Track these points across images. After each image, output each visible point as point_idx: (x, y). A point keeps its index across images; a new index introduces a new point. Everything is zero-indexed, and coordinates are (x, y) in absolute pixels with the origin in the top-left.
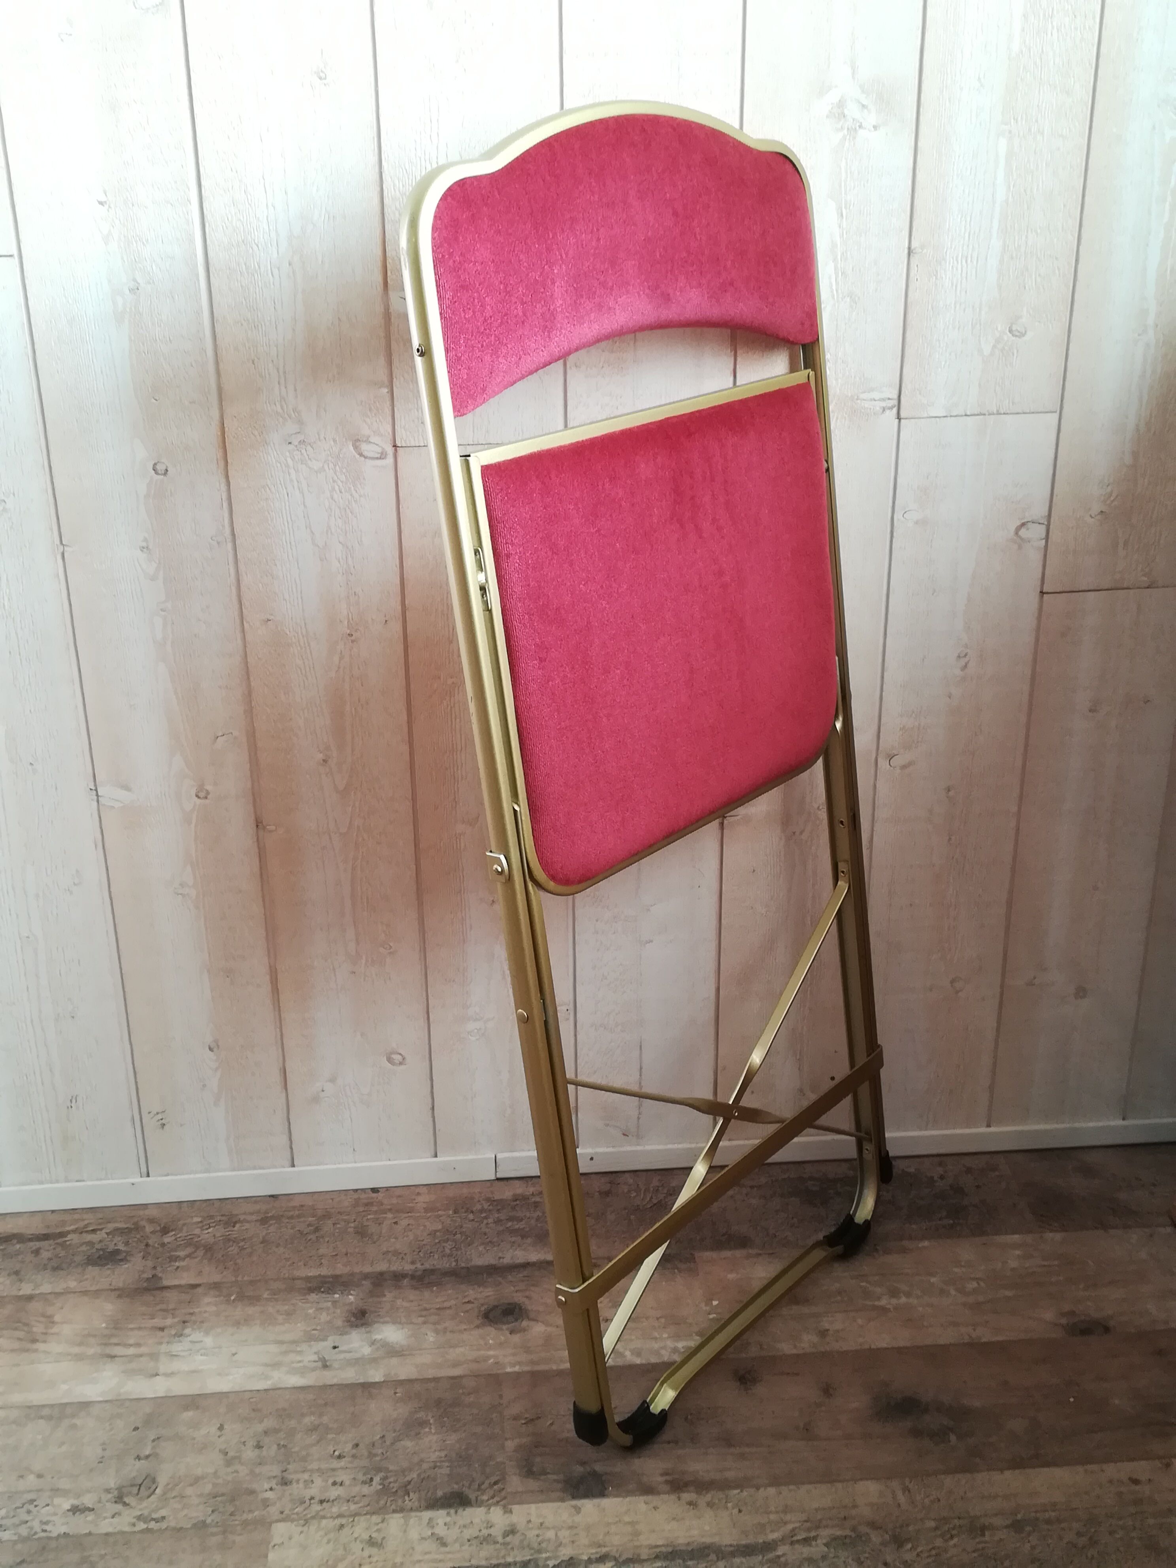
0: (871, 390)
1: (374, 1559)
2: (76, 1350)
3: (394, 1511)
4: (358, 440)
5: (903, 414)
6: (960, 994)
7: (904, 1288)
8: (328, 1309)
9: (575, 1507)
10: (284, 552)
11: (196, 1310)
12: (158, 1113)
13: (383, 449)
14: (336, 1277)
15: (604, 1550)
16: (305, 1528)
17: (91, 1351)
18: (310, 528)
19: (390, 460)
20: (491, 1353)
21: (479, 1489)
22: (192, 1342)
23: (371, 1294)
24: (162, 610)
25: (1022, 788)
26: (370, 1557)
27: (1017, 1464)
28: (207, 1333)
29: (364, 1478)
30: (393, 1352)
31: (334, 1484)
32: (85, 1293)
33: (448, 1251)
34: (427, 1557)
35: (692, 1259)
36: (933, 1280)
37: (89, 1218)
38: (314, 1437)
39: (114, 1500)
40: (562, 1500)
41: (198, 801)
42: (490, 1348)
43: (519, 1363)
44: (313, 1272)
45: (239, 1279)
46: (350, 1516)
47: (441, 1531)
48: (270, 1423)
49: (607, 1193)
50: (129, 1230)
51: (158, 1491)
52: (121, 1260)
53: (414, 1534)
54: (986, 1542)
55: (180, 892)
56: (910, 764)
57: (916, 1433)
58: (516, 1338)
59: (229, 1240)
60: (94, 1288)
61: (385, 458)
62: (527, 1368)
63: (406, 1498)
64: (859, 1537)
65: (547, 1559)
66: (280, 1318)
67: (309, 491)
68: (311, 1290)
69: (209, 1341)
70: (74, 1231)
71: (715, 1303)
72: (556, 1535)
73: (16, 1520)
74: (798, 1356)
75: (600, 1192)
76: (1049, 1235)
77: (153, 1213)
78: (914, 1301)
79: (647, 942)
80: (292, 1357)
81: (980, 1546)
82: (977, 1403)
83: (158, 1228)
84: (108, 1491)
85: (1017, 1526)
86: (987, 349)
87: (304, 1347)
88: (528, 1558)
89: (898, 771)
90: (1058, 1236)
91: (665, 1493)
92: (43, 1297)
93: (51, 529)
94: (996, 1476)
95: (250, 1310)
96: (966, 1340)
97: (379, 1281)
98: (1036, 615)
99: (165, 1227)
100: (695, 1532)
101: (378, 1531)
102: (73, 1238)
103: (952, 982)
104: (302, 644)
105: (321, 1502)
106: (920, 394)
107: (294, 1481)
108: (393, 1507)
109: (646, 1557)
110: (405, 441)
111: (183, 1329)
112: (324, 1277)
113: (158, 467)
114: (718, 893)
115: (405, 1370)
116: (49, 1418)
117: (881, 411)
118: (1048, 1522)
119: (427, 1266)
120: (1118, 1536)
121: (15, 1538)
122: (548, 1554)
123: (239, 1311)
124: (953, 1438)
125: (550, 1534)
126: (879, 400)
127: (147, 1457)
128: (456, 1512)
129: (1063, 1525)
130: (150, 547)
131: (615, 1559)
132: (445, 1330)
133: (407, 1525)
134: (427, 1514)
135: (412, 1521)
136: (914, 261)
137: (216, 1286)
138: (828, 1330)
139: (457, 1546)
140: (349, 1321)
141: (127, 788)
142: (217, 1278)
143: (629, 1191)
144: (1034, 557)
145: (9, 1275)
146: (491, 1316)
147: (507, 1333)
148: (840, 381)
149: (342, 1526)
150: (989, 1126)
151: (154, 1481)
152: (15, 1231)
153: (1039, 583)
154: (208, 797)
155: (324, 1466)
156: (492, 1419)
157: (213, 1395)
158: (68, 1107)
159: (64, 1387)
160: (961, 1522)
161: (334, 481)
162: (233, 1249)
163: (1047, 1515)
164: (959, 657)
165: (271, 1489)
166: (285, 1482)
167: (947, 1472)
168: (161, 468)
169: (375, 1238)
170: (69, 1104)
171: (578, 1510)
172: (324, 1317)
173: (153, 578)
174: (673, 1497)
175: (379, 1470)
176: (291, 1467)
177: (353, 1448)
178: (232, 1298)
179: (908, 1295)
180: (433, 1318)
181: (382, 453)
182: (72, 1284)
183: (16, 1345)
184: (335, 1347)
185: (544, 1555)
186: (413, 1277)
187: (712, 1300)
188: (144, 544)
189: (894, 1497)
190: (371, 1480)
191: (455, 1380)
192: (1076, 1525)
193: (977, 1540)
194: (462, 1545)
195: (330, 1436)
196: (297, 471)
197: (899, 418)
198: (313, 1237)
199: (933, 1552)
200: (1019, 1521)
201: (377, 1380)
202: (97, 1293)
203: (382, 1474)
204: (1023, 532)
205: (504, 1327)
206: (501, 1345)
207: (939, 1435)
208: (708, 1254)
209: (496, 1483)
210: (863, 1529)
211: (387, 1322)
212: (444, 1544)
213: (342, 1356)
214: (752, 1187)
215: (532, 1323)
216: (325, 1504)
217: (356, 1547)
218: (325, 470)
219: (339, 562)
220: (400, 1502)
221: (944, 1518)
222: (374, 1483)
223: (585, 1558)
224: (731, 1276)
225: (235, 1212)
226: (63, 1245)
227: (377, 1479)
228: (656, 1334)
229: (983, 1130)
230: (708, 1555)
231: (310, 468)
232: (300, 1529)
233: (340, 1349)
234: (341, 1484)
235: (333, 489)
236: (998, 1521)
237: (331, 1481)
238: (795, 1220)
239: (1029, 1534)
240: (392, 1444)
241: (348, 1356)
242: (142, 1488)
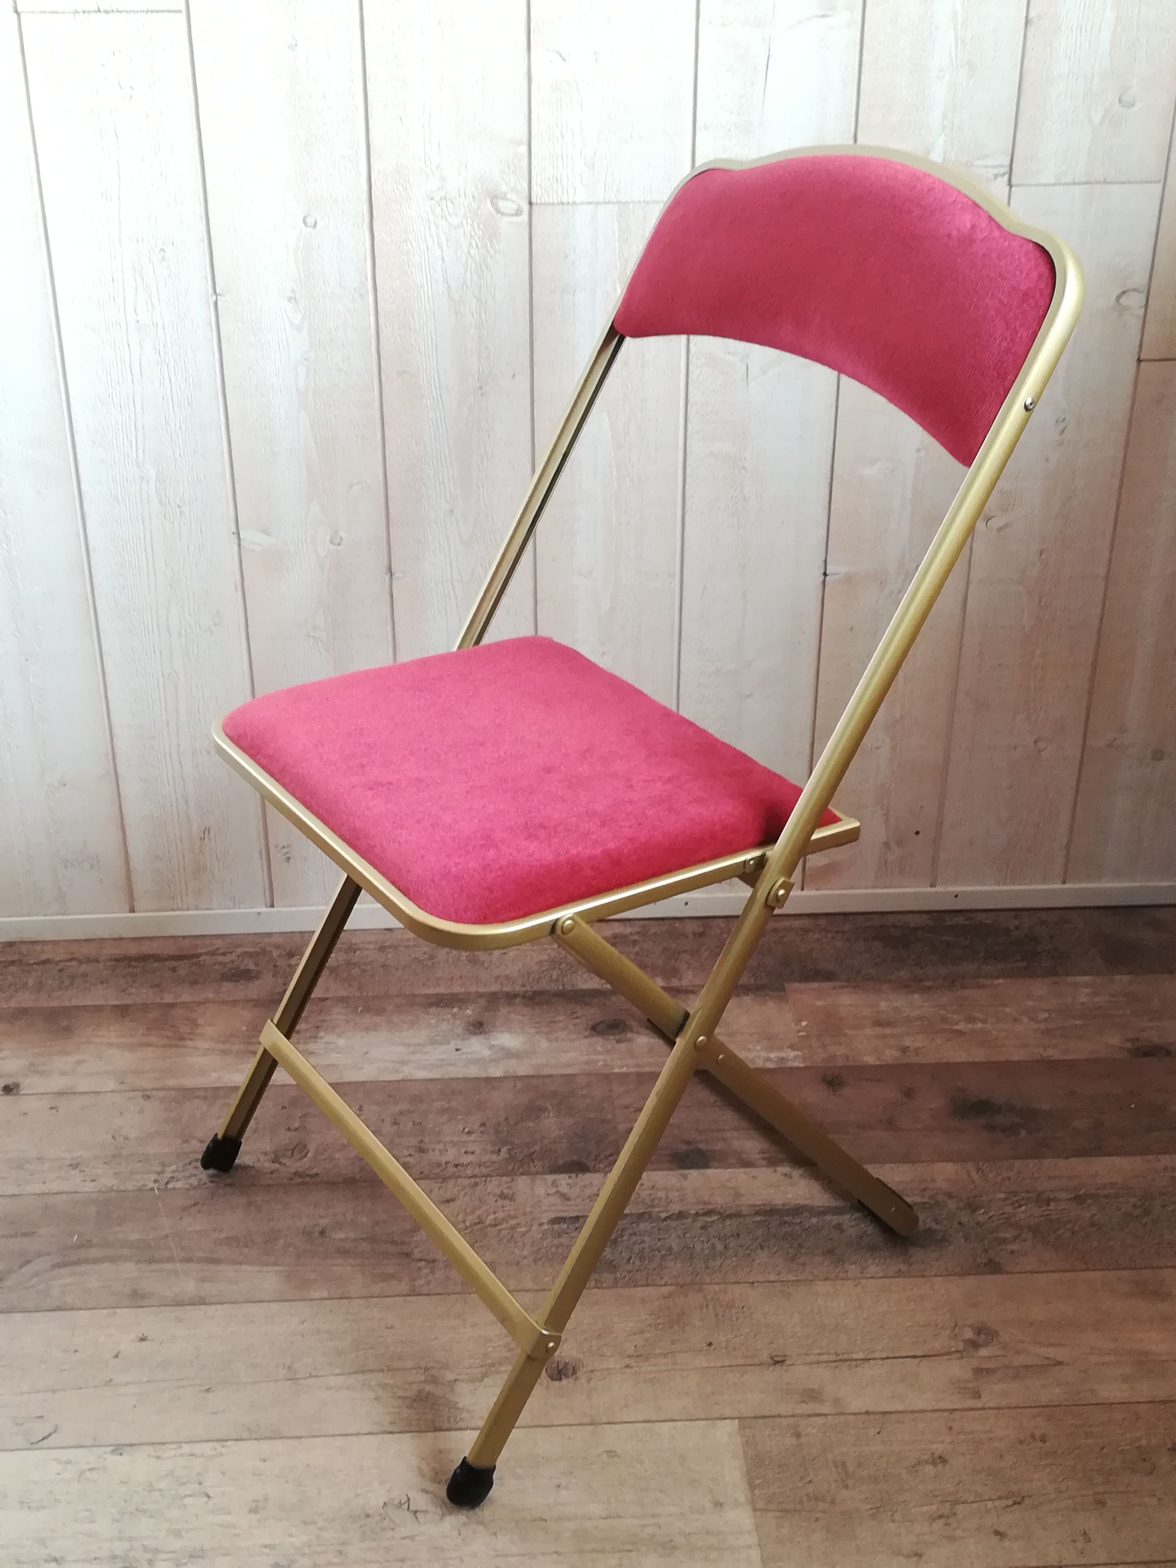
0: (985, 157)
1: (507, 1208)
2: (221, 1047)
3: (521, 1174)
4: (496, 197)
5: (1015, 181)
6: (1042, 753)
7: (978, 1015)
8: (448, 1020)
9: (683, 1175)
10: (422, 305)
11: (329, 1018)
12: (284, 847)
13: (519, 206)
14: (454, 995)
15: (711, 1207)
16: (444, 1185)
17: (235, 1048)
18: (447, 283)
19: (525, 217)
20: (601, 1057)
21: (595, 1160)
22: (326, 1043)
23: (487, 1009)
24: (306, 360)
25: (1111, 552)
26: (503, 1207)
27: (1082, 1153)
28: (339, 1036)
29: (493, 1149)
30: (509, 1054)
31: (466, 1152)
32: (224, 1002)
33: (554, 977)
34: (552, 1208)
35: (783, 989)
36: (1007, 1010)
37: (218, 943)
38: (446, 1117)
39: (271, 1160)
40: (671, 1169)
41: (332, 547)
42: (599, 1053)
43: (627, 1066)
44: (431, 991)
45: (364, 994)
46: (483, 1176)
47: (564, 1189)
48: (404, 1106)
49: (701, 934)
50: (257, 954)
51: (309, 1154)
52: (254, 977)
53: (540, 1191)
54: (1050, 1210)
55: (312, 634)
56: (1006, 526)
57: (990, 1128)
58: (623, 1046)
59: (351, 964)
60: (230, 999)
61: (521, 214)
62: (633, 1070)
63: (531, 1164)
64: (937, 1203)
65: (659, 1212)
66: (406, 1026)
67: (447, 245)
68: (431, 1005)
69: (341, 1042)
70: (207, 953)
71: (804, 1024)
72: (667, 1195)
73: (187, 1174)
74: (881, 1066)
75: (694, 933)
76: (1118, 978)
77: (278, 940)
78: (988, 1026)
79: (747, 696)
80: (418, 1056)
81: (1046, 1213)
82: (1046, 1107)
83: (284, 953)
84: (266, 1154)
85: (1079, 1199)
86: (1097, 119)
87: (429, 1048)
88: (643, 1211)
89: (995, 532)
90: (1126, 978)
91: (763, 1166)
92: (185, 1005)
93: (206, 279)
94: (1062, 1163)
95: (377, 1019)
96: (1038, 1057)
97: (493, 1000)
98: (1133, 380)
99: (290, 952)
100: (790, 1196)
101: (509, 1188)
102: (208, 959)
103: (1036, 742)
104: (435, 395)
105: (456, 1166)
106: (1031, 161)
107: (430, 1150)
108: (521, 1171)
109: (747, 1213)
111: (318, 1032)
112: (443, 995)
113: (308, 220)
114: (817, 650)
115: (523, 1068)
116: (206, 1098)
117: (993, 177)
118: (1107, 1196)
119: (536, 988)
120: (1169, 1209)
121: (187, 1186)
122: (660, 1209)
123: (367, 1019)
124: (1023, 1133)
125: (661, 1194)
126: (992, 167)
127: (296, 1130)
128: (577, 1176)
129: (1120, 1200)
130: (298, 297)
131: (719, 1213)
132: (557, 1039)
133: (534, 1185)
134: (550, 1178)
135: (538, 1182)
136: (1031, 31)
137: (343, 1000)
138: (909, 1047)
139: (579, 1200)
140: (468, 1030)
141: (266, 532)
142: (344, 994)
143: (721, 934)
144: (1134, 325)
145: (151, 987)
146: (598, 1029)
147: (614, 1042)
148: (955, 146)
149: (476, 1184)
150: (1064, 883)
151: (305, 1146)
152: (152, 952)
153: (1137, 350)
154: (342, 543)
155: (455, 1139)
156: (604, 1108)
157: (350, 1083)
158: (201, 839)
159: (215, 1075)
160: (1029, 1195)
161: (471, 236)
162: (356, 971)
163: (1106, 1192)
164: (1057, 421)
165: (410, 1155)
166: (422, 1151)
167: (1017, 1157)
168: (311, 221)
169: (486, 965)
170: (202, 836)
171: (685, 1177)
172: (445, 1026)
173: (299, 329)
174: (771, 1170)
175: (505, 1143)
176: (426, 1139)
177: (480, 1126)
178: (360, 1009)
179: (984, 1021)
180: (544, 1029)
181: (518, 210)
182: (211, 995)
183: (166, 1041)
184: (457, 1050)
185: (657, 1209)
186: (524, 997)
187: (801, 1021)
188: (292, 295)
189: (969, 1175)
190: (499, 1150)
191: (569, 1078)
192: (1132, 1200)
193: (1042, 1209)
194: (583, 1200)
195: (459, 1117)
196: (437, 226)
197: (1010, 185)
198: (430, 963)
199: (1005, 1216)
200: (1080, 1196)
201: (498, 1075)
202: (234, 1003)
203: (509, 1147)
204: (1123, 300)
205: (612, 1037)
206: (608, 1052)
207: (1011, 1130)
208: (797, 985)
209: (610, 1155)
210: (940, 1198)
211: (503, 1032)
212: (569, 1199)
213: (464, 1057)
214: (837, 932)
215: (635, 1035)
216: (459, 1167)
217: (491, 1200)
218: (463, 226)
219: (473, 316)
220: (526, 1168)
221: (1013, 1192)
222: (502, 1153)
223: (693, 1212)
224: (819, 1003)
225: (353, 941)
226: (197, 964)
227: (504, 1150)
228: (750, 1046)
229: (1058, 886)
230: (802, 1213)
231: (450, 223)
232: (439, 1185)
233: (463, 1051)
234: (473, 1153)
235: (471, 244)
236: (1063, 1195)
237: (463, 1151)
238: (878, 960)
239: (1090, 1205)
240: (516, 1124)
241: (470, 1056)
242: (296, 1152)
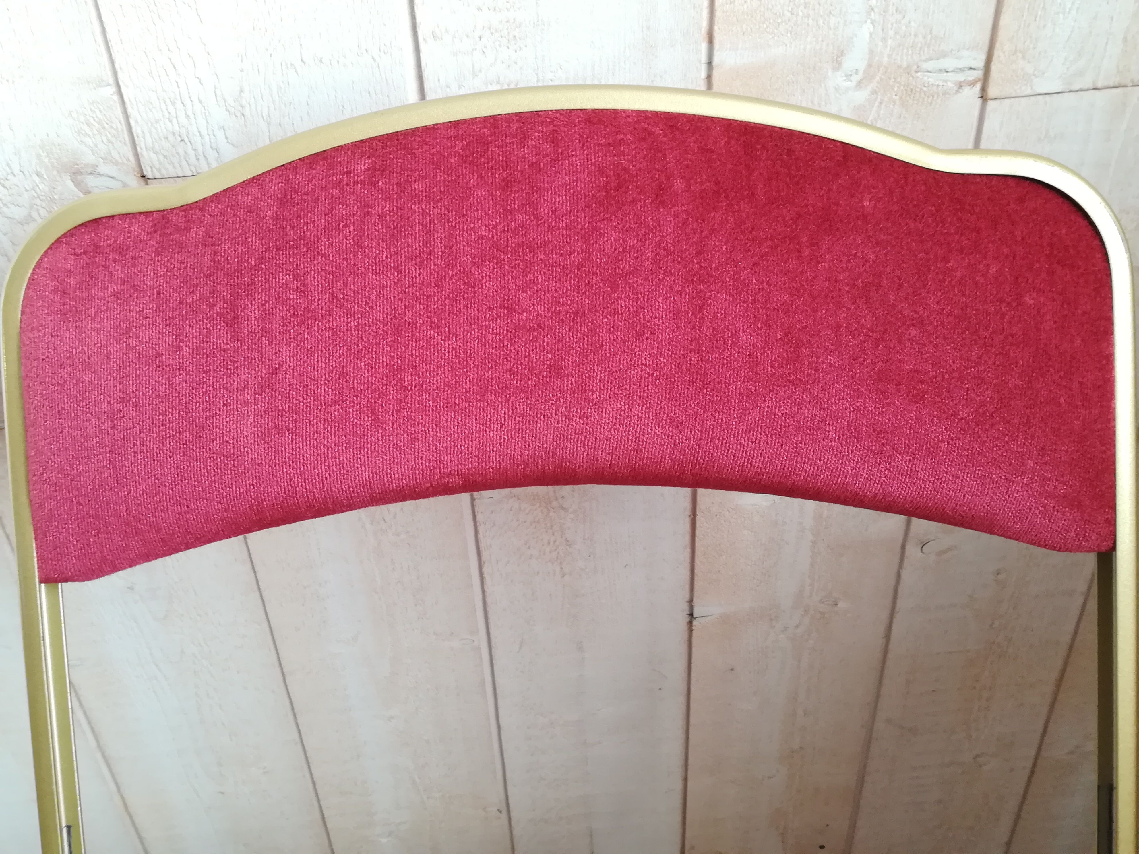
0: (944, 55)
5: (992, 91)
56: (950, 549)
103: (975, 758)
106: (1024, 57)
110: (159, 170)
117: (956, 88)
126: (952, 71)
148: (890, 42)
197: (984, 97)
